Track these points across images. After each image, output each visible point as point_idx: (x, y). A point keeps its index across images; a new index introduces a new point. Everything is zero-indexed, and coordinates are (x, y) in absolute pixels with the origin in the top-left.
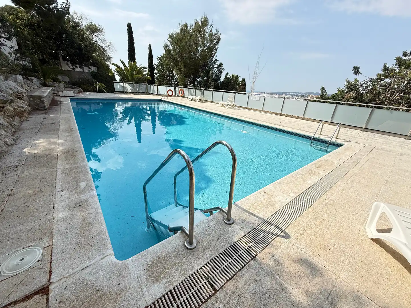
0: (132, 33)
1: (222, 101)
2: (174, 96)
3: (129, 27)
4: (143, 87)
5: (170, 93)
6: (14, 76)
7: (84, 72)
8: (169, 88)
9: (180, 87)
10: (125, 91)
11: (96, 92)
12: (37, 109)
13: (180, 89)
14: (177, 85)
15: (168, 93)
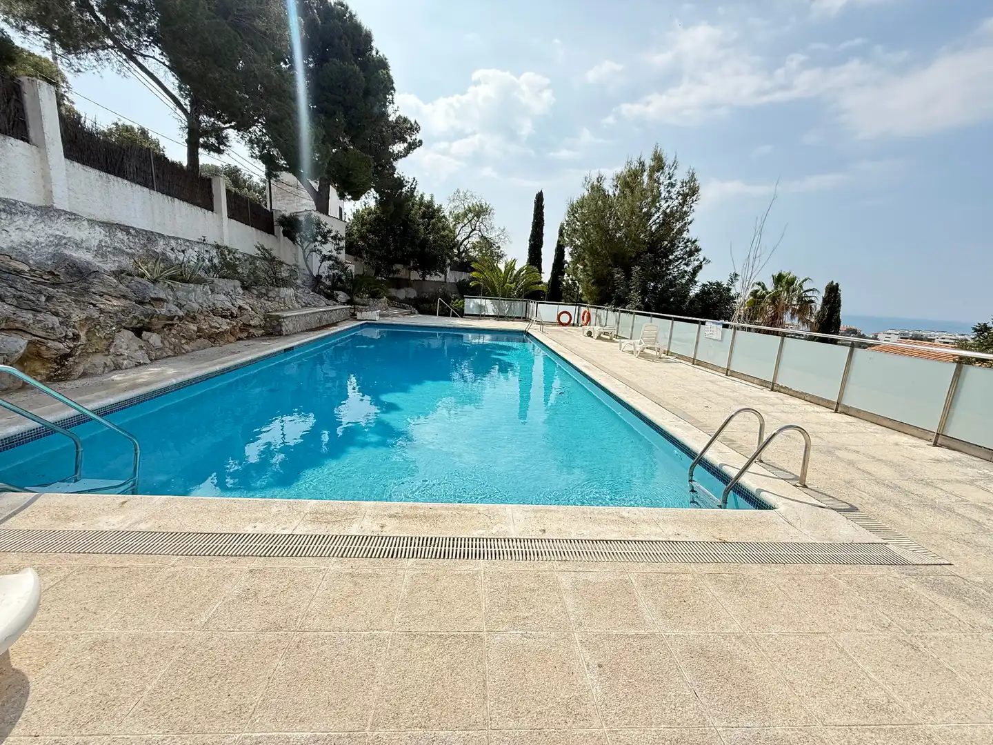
0: (542, 207)
1: (631, 339)
2: (573, 325)
3: (540, 198)
4: (518, 306)
5: (565, 318)
6: (277, 289)
7: (445, 282)
8: (563, 308)
9: (585, 306)
10: (483, 314)
11: (435, 314)
12: (271, 334)
13: (586, 309)
14: (578, 302)
15: (559, 319)
